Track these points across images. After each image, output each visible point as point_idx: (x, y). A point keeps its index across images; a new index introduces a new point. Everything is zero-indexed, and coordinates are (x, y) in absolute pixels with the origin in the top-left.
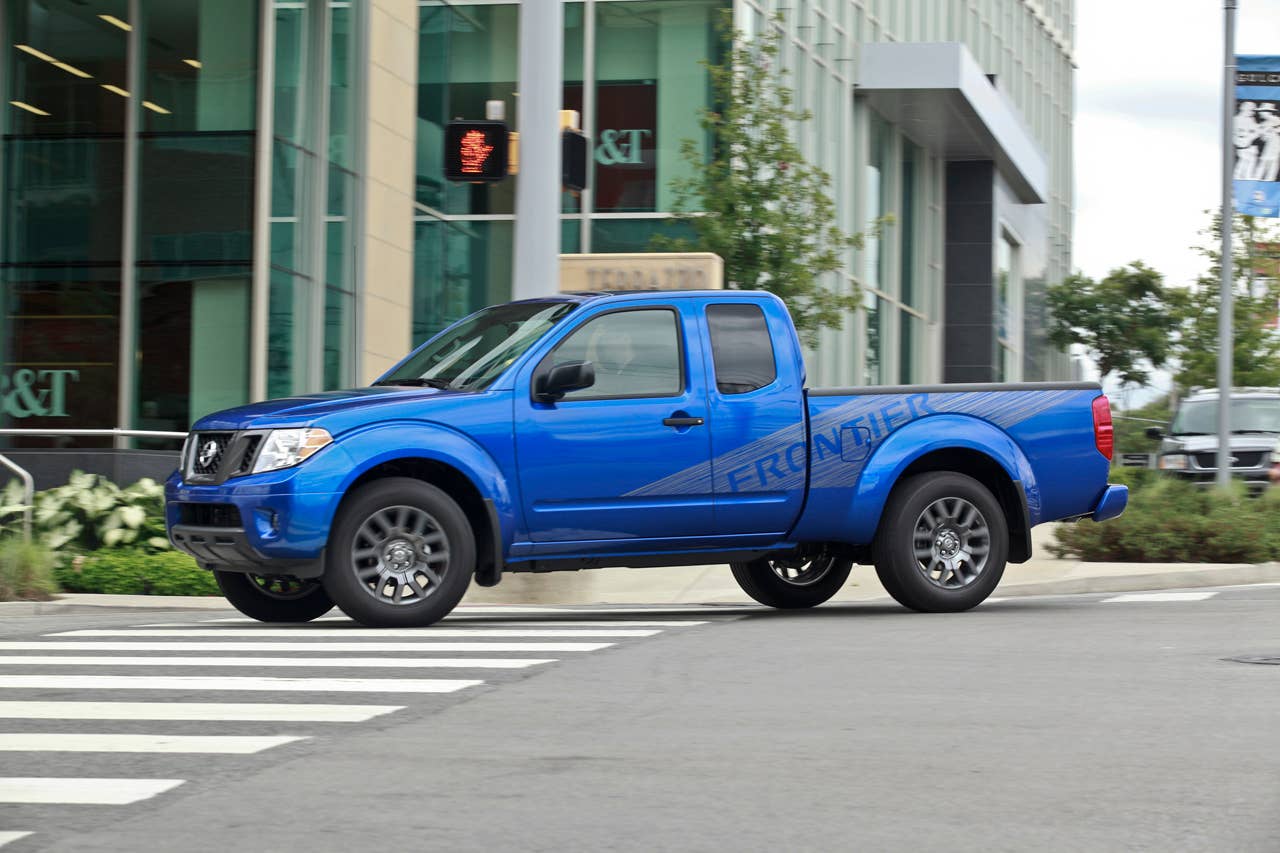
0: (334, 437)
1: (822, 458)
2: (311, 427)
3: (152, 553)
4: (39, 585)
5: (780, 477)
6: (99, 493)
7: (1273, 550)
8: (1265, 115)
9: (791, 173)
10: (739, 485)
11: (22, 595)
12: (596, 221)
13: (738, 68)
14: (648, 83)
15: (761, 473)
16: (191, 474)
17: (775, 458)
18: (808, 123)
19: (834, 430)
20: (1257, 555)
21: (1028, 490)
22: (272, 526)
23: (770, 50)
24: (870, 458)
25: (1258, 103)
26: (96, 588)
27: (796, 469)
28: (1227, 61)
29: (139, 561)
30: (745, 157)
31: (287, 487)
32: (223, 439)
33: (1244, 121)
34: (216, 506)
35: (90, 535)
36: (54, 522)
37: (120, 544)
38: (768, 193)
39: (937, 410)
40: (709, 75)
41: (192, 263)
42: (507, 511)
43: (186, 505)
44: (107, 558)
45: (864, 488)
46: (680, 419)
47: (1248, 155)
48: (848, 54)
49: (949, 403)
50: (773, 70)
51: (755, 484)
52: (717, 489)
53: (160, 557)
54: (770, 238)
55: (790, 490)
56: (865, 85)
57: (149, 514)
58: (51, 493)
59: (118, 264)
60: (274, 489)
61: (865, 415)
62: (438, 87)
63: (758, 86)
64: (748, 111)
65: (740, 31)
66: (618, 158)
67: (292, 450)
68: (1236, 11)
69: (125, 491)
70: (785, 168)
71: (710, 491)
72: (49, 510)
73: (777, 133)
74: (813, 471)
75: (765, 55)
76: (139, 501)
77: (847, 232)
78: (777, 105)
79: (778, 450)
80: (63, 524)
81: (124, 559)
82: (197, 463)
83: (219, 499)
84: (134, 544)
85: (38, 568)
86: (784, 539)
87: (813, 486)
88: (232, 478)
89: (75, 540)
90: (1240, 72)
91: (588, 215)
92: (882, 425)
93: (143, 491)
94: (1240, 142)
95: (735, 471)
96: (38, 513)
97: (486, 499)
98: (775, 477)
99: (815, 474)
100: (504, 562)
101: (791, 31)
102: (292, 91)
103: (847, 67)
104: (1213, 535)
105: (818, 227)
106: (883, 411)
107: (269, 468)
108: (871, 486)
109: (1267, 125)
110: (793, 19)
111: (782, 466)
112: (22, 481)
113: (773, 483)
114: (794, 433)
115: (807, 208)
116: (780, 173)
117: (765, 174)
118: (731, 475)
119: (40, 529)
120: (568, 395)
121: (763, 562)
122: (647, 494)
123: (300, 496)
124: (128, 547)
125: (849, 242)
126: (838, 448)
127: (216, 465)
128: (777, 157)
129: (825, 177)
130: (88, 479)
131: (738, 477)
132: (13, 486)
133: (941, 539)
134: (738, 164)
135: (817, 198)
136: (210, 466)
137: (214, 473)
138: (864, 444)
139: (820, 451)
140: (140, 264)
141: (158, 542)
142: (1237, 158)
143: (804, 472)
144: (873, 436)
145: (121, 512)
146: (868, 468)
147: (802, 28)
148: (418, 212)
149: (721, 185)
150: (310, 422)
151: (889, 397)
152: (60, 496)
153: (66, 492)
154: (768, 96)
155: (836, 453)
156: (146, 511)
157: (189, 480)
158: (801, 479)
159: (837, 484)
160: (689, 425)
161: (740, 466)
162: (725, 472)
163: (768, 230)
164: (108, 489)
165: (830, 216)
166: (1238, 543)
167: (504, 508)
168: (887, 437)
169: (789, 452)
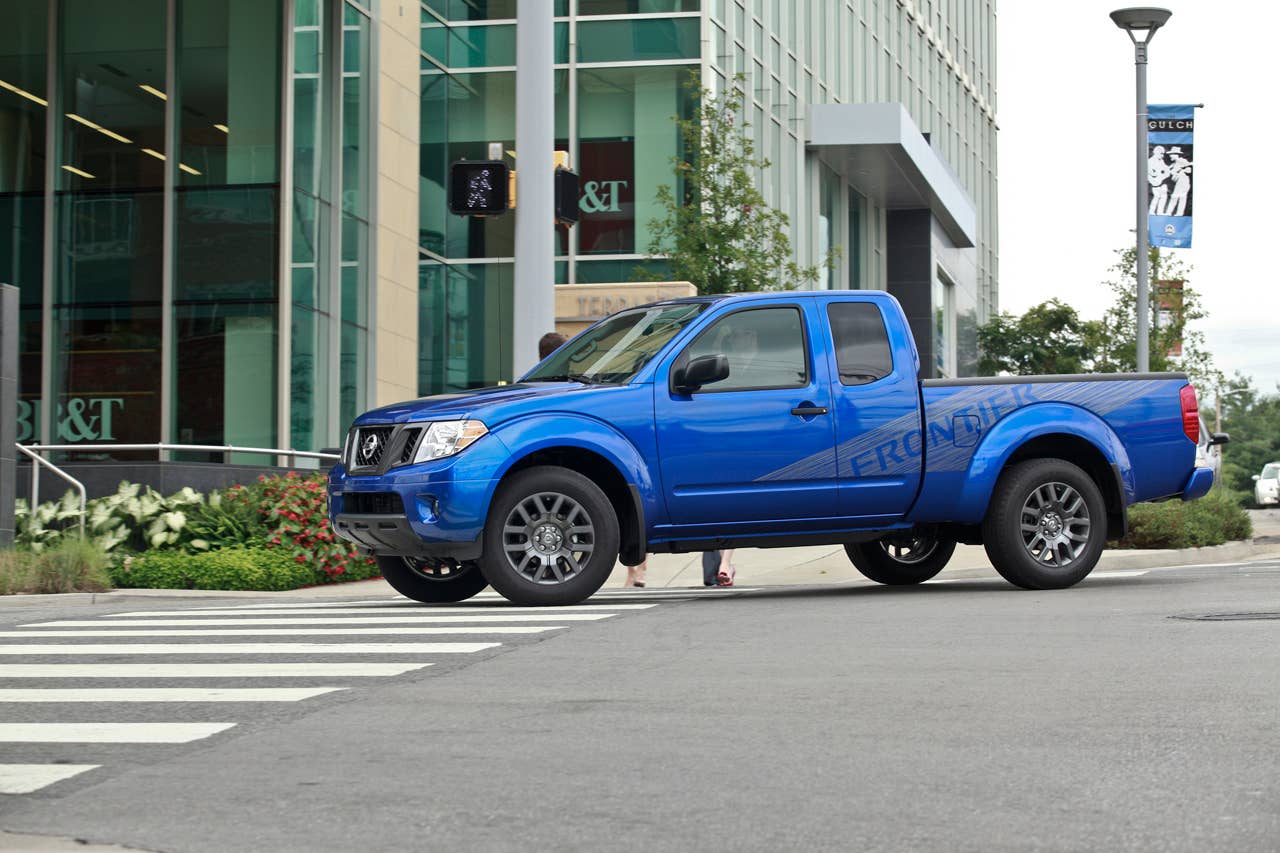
0: (489, 429)
1: (936, 444)
2: (468, 419)
3: (193, 554)
4: (95, 579)
5: (899, 462)
6: (145, 500)
7: (1193, 538)
8: (1173, 157)
9: (753, 214)
10: (862, 470)
11: (79, 588)
12: (580, 263)
13: (704, 122)
14: (625, 140)
15: (881, 458)
16: (353, 466)
17: (894, 444)
18: (767, 171)
19: (947, 418)
20: (1179, 541)
21: (1124, 473)
22: (432, 511)
23: (734, 106)
24: (979, 445)
25: (1168, 147)
26: (145, 584)
27: (912, 455)
28: (1138, 111)
29: (183, 561)
30: (713, 200)
31: (447, 475)
32: (384, 432)
33: (1156, 164)
34: (378, 495)
35: (138, 537)
36: (105, 527)
37: (164, 546)
38: (735, 232)
39: (1040, 399)
40: (679, 128)
41: (222, 302)
42: (649, 497)
43: (349, 494)
44: (156, 558)
45: (973, 472)
46: (806, 409)
47: (1160, 193)
48: (800, 114)
49: (1053, 392)
50: (737, 124)
51: (876, 469)
52: (841, 474)
53: (200, 558)
54: (736, 274)
55: (909, 474)
56: (815, 142)
57: (189, 519)
58: (104, 502)
59: (159, 304)
60: (432, 477)
61: (975, 404)
62: (438, 147)
63: (724, 138)
64: (714, 161)
65: (707, 90)
66: (600, 207)
67: (451, 441)
68: (1148, 66)
69: (169, 499)
70: (749, 210)
71: (835, 475)
72: (101, 516)
73: (741, 179)
74: (928, 456)
75: (728, 110)
76: (180, 507)
77: (802, 265)
78: (739, 155)
79: (896, 437)
80: (115, 528)
81: (168, 559)
82: (360, 456)
83: (382, 487)
84: (177, 545)
85: (92, 564)
86: (902, 520)
87: (927, 470)
88: (393, 469)
89: (124, 543)
90: (1150, 120)
91: (574, 257)
92: (990, 413)
93: (185, 499)
94: (1154, 182)
95: (856, 458)
96: (93, 519)
97: (630, 485)
98: (894, 462)
99: (932, 458)
100: (647, 544)
101: (751, 94)
102: (310, 151)
103: (800, 125)
104: (1140, 524)
105: (778, 262)
106: (991, 400)
107: (429, 458)
108: (980, 471)
109: (1177, 166)
110: (752, 84)
111: (901, 452)
112: (77, 492)
113: (893, 467)
114: (910, 422)
115: (767, 245)
116: (745, 213)
117: (731, 216)
118: (854, 461)
119: (95, 533)
120: (704, 387)
121: (876, 542)
122: (778, 478)
123: (459, 483)
124: (172, 549)
125: (806, 273)
126: (950, 434)
127: (378, 456)
128: (742, 200)
129: (784, 218)
130: (135, 488)
131: (860, 462)
132: (70, 494)
133: (1047, 520)
134: (706, 207)
135: (778, 237)
136: (372, 457)
137: (376, 463)
138: (974, 431)
139: (934, 438)
140: (177, 303)
141: (198, 543)
142: (1151, 195)
143: (919, 458)
144: (983, 425)
145: (167, 517)
146: (979, 453)
147: (760, 91)
148: (422, 256)
149: (692, 227)
150: (467, 415)
151: (996, 387)
152: (109, 504)
153: (115, 500)
154: (733, 147)
155: (949, 439)
156: (187, 517)
157: (352, 472)
158: (917, 464)
159: (951, 467)
160: (814, 415)
161: (859, 453)
162: (849, 458)
163: (734, 266)
164: (154, 498)
165: (788, 252)
166: (1162, 531)
167: (646, 494)
168: (995, 424)
169: (906, 439)
